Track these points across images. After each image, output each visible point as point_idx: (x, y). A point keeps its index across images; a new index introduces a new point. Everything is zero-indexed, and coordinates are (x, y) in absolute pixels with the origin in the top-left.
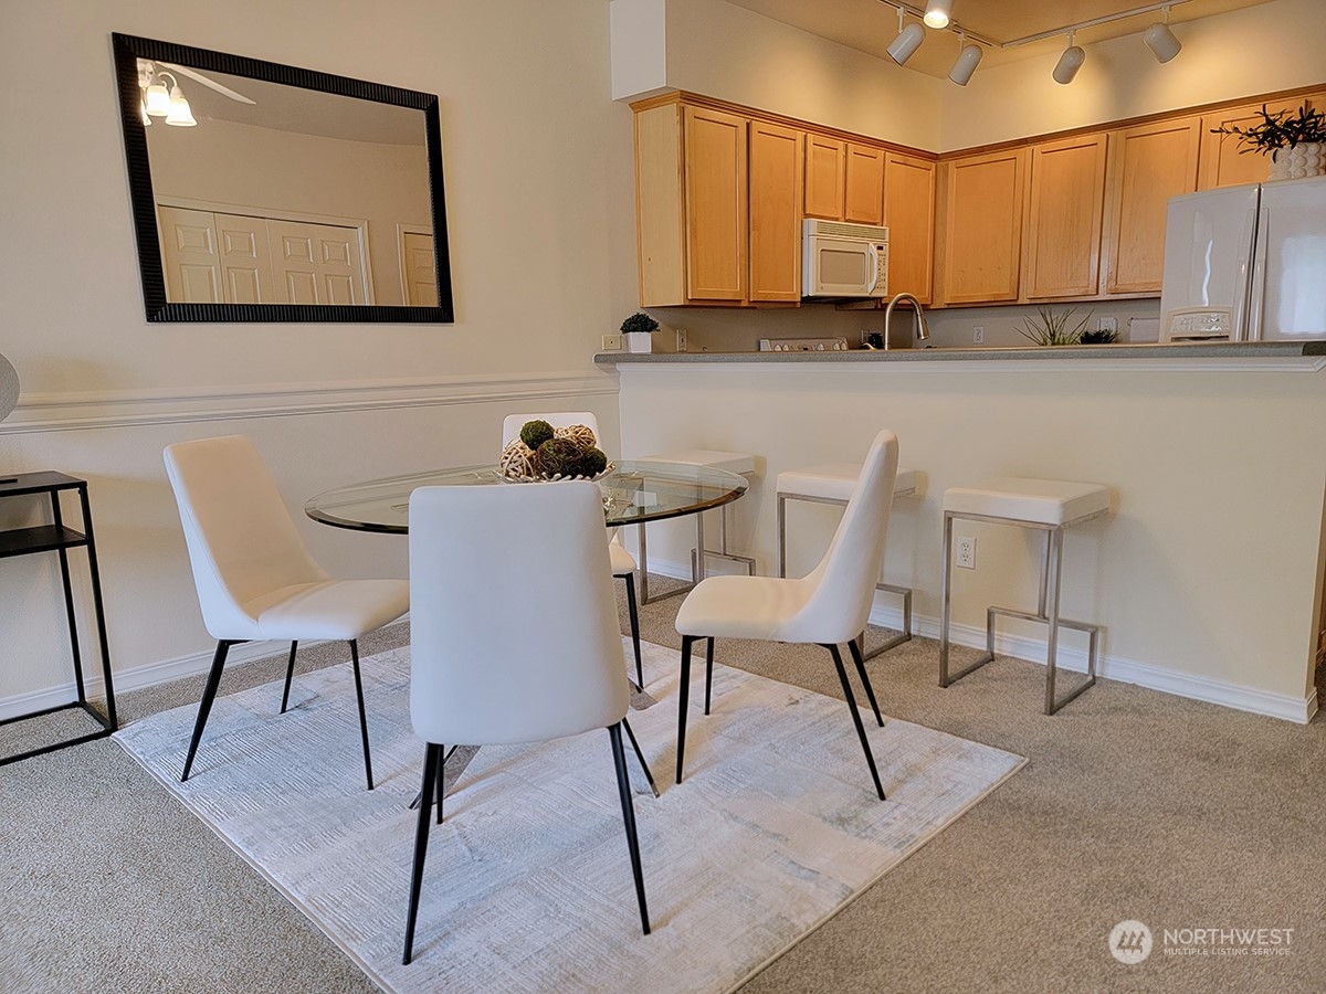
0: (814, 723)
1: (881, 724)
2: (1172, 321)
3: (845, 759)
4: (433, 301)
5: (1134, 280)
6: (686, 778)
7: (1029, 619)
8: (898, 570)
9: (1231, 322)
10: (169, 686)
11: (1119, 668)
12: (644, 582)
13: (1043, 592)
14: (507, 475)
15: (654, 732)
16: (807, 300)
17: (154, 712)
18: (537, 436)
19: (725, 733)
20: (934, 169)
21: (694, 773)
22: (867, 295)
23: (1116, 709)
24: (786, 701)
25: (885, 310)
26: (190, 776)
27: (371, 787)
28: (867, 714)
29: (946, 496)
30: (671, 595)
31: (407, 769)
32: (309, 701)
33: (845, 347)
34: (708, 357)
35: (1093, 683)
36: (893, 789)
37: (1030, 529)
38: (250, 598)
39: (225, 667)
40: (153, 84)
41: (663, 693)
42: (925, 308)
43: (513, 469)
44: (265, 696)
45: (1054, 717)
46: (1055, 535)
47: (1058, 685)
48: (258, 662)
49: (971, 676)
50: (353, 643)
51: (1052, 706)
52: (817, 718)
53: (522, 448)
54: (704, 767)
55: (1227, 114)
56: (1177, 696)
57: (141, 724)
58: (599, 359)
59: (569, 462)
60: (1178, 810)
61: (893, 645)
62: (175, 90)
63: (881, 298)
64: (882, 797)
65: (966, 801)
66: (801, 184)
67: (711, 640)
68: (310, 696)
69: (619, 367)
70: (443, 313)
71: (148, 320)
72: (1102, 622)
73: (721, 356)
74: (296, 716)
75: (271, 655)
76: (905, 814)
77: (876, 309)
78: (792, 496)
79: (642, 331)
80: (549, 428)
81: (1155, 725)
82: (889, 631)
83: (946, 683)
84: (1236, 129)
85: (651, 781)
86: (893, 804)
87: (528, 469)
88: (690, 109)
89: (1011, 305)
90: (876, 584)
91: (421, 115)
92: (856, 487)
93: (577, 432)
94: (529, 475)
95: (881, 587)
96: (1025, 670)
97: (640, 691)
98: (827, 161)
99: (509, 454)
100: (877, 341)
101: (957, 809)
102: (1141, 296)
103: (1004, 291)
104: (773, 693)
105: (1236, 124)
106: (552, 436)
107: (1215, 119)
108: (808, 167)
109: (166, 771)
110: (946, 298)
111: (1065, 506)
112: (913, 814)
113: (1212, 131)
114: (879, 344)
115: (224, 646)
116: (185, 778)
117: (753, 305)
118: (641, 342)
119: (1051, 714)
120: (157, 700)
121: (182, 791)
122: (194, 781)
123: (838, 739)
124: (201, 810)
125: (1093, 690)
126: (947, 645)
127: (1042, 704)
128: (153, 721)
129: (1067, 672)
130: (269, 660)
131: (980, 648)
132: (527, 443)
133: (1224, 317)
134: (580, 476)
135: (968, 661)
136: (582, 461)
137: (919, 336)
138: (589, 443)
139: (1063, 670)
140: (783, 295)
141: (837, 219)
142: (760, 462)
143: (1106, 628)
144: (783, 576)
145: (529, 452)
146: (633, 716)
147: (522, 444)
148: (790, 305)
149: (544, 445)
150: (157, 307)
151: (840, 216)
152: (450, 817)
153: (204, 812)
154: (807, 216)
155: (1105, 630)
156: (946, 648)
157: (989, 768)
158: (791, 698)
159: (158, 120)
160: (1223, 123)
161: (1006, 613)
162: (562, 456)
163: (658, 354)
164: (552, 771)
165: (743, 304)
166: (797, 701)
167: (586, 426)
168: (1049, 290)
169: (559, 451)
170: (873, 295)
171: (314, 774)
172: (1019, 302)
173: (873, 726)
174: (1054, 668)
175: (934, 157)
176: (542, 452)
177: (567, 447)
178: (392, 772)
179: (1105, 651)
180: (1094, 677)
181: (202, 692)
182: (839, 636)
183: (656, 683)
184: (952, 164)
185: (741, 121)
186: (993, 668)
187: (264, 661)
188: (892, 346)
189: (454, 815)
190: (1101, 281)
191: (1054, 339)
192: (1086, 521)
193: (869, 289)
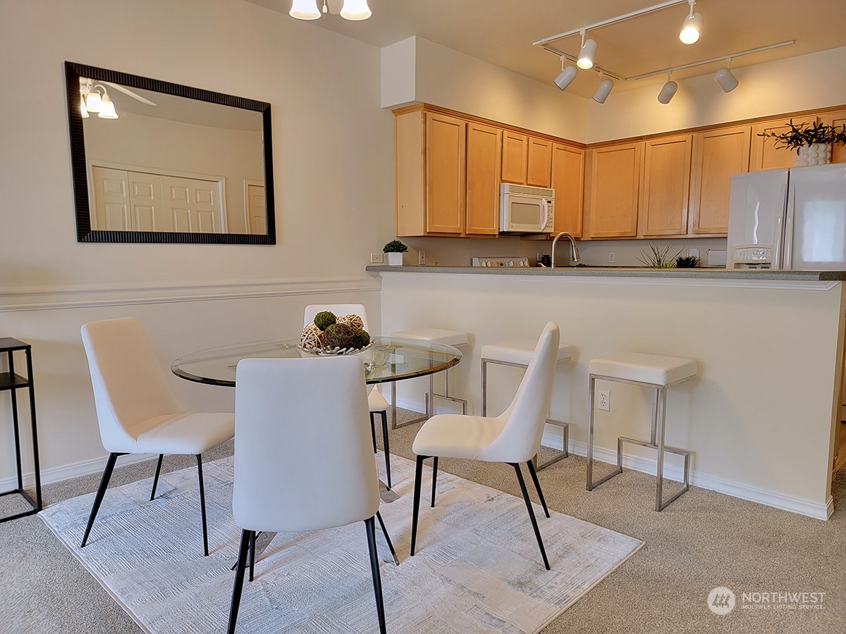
0: (503, 515)
1: (548, 516)
2: (734, 253)
3: (524, 540)
4: (263, 230)
5: (710, 225)
6: (417, 552)
7: (645, 445)
8: (560, 411)
9: (772, 255)
10: (78, 480)
11: (703, 480)
12: (394, 414)
13: (654, 426)
14: (305, 346)
15: (397, 519)
16: (502, 234)
17: (67, 498)
18: (325, 321)
19: (444, 520)
20: (583, 153)
21: (423, 548)
22: (541, 231)
23: (703, 508)
24: (485, 498)
25: (553, 240)
26: (86, 543)
27: (207, 554)
28: (538, 509)
29: (591, 364)
30: (412, 423)
31: (231, 541)
32: (170, 492)
33: (526, 264)
34: (438, 269)
35: (687, 490)
36: (555, 562)
37: (645, 387)
38: (132, 426)
39: (115, 467)
40: (91, 92)
41: (404, 491)
42: (577, 239)
43: (309, 343)
44: (140, 488)
45: (662, 513)
46: (662, 391)
47: (664, 490)
48: (138, 464)
49: (608, 483)
50: (199, 457)
51: (660, 506)
52: (505, 511)
53: (315, 329)
54: (430, 544)
55: (768, 124)
56: (742, 500)
57: (57, 506)
58: (368, 269)
59: (345, 340)
60: (744, 580)
61: (556, 461)
62: (105, 96)
63: (550, 233)
64: (548, 568)
65: (604, 571)
66: (500, 161)
67: (436, 459)
68: (171, 489)
69: (381, 274)
70: (269, 239)
71: (79, 241)
72: (692, 449)
73: (447, 269)
74: (160, 502)
75: (147, 459)
76: (563, 580)
77: (546, 240)
78: (491, 361)
79: (397, 252)
80: (333, 316)
81: (728, 520)
82: (554, 450)
83: (591, 487)
84: (773, 134)
85: (393, 552)
86: (555, 573)
87: (318, 343)
88: (430, 114)
89: (632, 239)
90: (545, 419)
91: (260, 115)
92: (534, 357)
93: (351, 319)
94: (319, 347)
95: (549, 421)
96: (643, 479)
97: (389, 490)
98: (516, 148)
99: (307, 333)
100: (546, 261)
101: (597, 577)
102: (715, 236)
103: (629, 231)
104: (477, 493)
105: (773, 131)
106: (335, 322)
107: (760, 128)
108: (504, 152)
109: (71, 539)
110: (591, 233)
111: (668, 373)
112: (568, 580)
113: (758, 135)
114: (549, 265)
115: (113, 457)
116: (83, 545)
117: (467, 236)
118: (396, 258)
119: (660, 511)
120: (69, 489)
121: (81, 554)
122: (89, 547)
123: (519, 526)
124: (92, 568)
125: (687, 494)
126: (591, 461)
127: (653, 504)
128: (66, 504)
129: (670, 482)
130: (145, 463)
131: (613, 464)
132: (318, 326)
133: (768, 251)
134: (352, 349)
135: (606, 473)
136: (353, 339)
137: (574, 259)
138: (359, 326)
139: (667, 480)
140: (487, 230)
141: (522, 184)
142: (471, 338)
143: (695, 453)
144: (485, 416)
145: (320, 332)
146: (383, 508)
147: (315, 326)
148: (493, 237)
149: (329, 328)
150: (85, 232)
151: (524, 181)
152: (258, 577)
153: (94, 570)
154: (503, 181)
155: (694, 454)
156: (591, 463)
157: (618, 548)
158: (489, 496)
159: (93, 115)
160: (765, 130)
161: (630, 441)
162: (340, 335)
163: (407, 266)
164: (328, 545)
165: (462, 236)
166: (493, 498)
167: (357, 315)
168: (656, 230)
169: (339, 332)
170: (545, 231)
171: (169, 544)
172: (637, 238)
173: (543, 517)
174: (661, 479)
175: (583, 146)
176: (328, 332)
177: (344, 329)
178: (221, 544)
179: (695, 468)
180: (688, 485)
181: (99, 484)
182: (521, 457)
183: (400, 484)
184: (595, 151)
185: (462, 123)
186: (621, 478)
187: (142, 463)
188: (557, 266)
189: (261, 575)
190: (689, 226)
191: (659, 265)
192: (681, 383)
193: (542, 228)
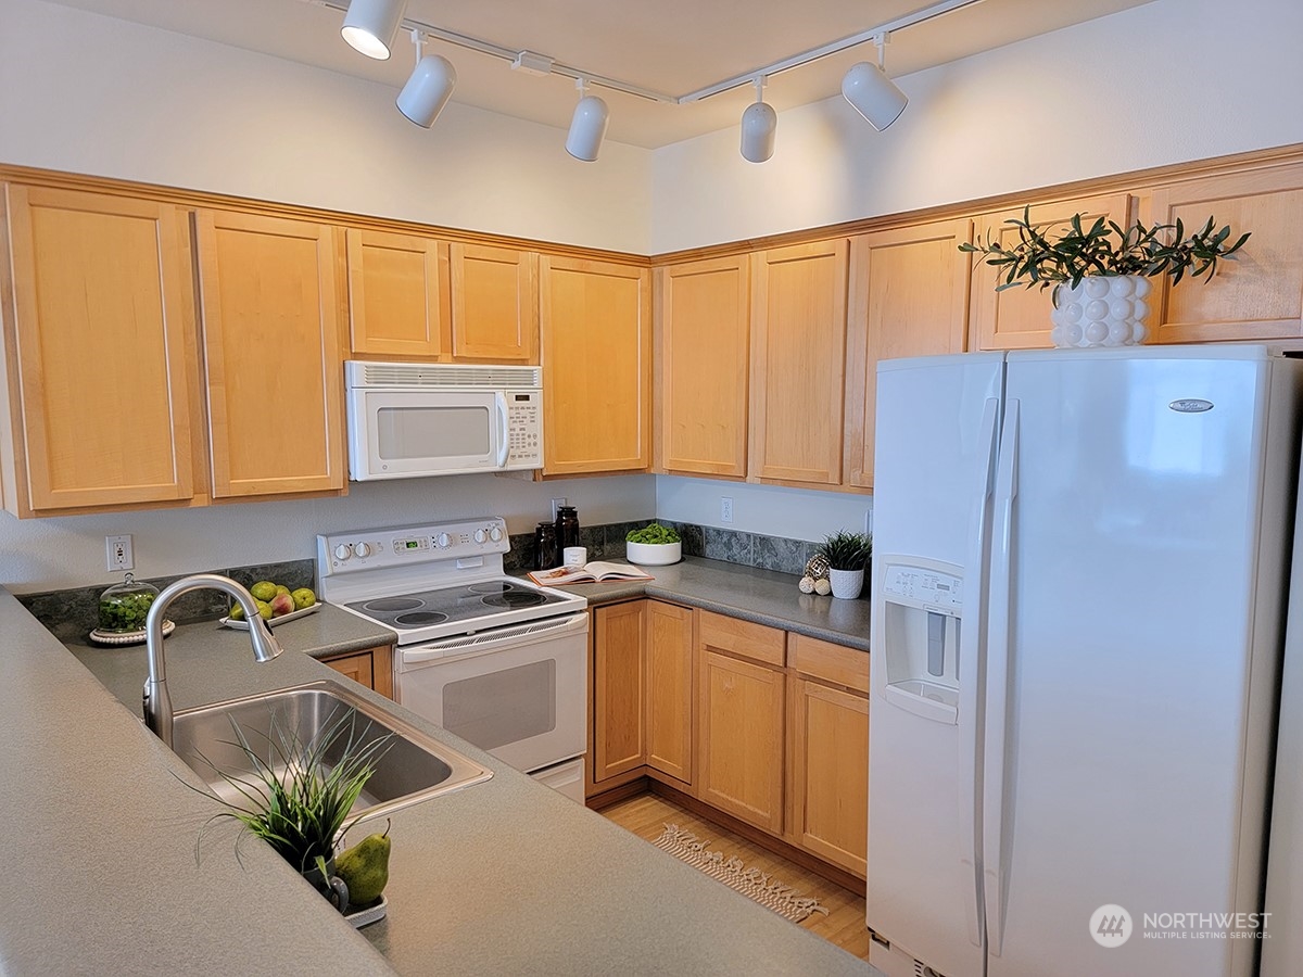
2: (886, 574)
20: (646, 277)
66: (339, 306)
88: (15, 190)
98: (401, 271)
107: (991, 224)
108: (350, 281)
110: (665, 462)
140: (302, 481)
141: (429, 359)
151: (439, 353)
154: (354, 355)
170: (510, 467)
172: (748, 480)
185: (174, 211)
190: (844, 465)
193: (496, 460)
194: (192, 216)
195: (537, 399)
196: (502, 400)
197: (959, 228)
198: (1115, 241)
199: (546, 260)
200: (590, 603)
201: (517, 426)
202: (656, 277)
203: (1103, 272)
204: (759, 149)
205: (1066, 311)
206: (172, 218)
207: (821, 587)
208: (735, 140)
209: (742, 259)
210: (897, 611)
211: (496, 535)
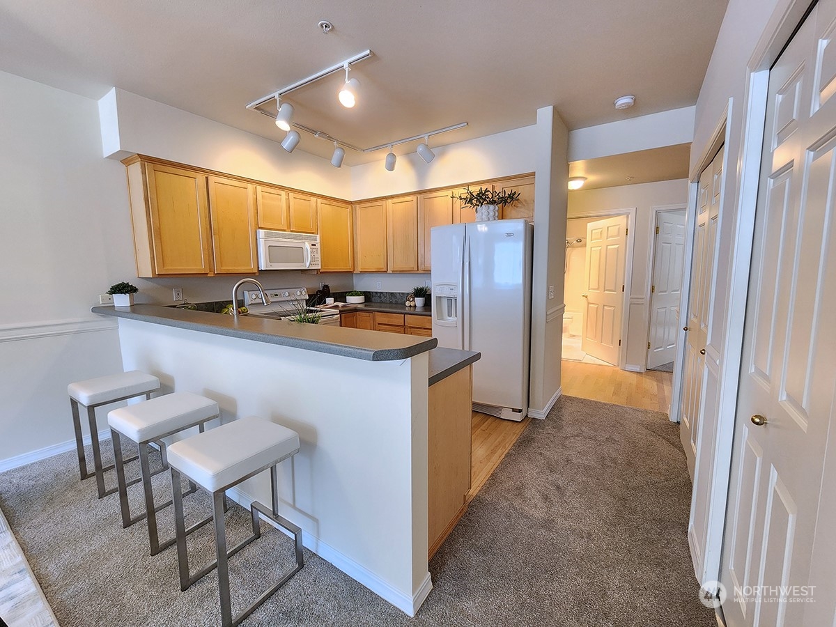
7: (269, 516)
16: (262, 271)
20: (351, 208)
22: (306, 268)
35: (299, 569)
58: (95, 310)
63: (318, 270)
66: (254, 211)
79: (124, 293)
83: (187, 585)
88: (149, 165)
98: (272, 200)
108: (258, 203)
117: (216, 276)
118: (122, 301)
133: (455, 288)
140: (243, 270)
141: (283, 231)
151: (285, 229)
154: (259, 228)
161: (259, 509)
165: (209, 275)
170: (310, 268)
175: (350, 203)
185: (199, 176)
186: (248, 550)
190: (419, 264)
193: (306, 265)
194: (207, 178)
195: (318, 246)
196: (307, 245)
197: (449, 193)
198: (490, 196)
199: (319, 201)
200: (340, 311)
201: (312, 254)
202: (354, 209)
203: (488, 203)
204: (391, 167)
205: (479, 214)
206: (201, 178)
207: (412, 304)
208: (383, 163)
209: (384, 202)
210: (439, 298)
211: (303, 293)
